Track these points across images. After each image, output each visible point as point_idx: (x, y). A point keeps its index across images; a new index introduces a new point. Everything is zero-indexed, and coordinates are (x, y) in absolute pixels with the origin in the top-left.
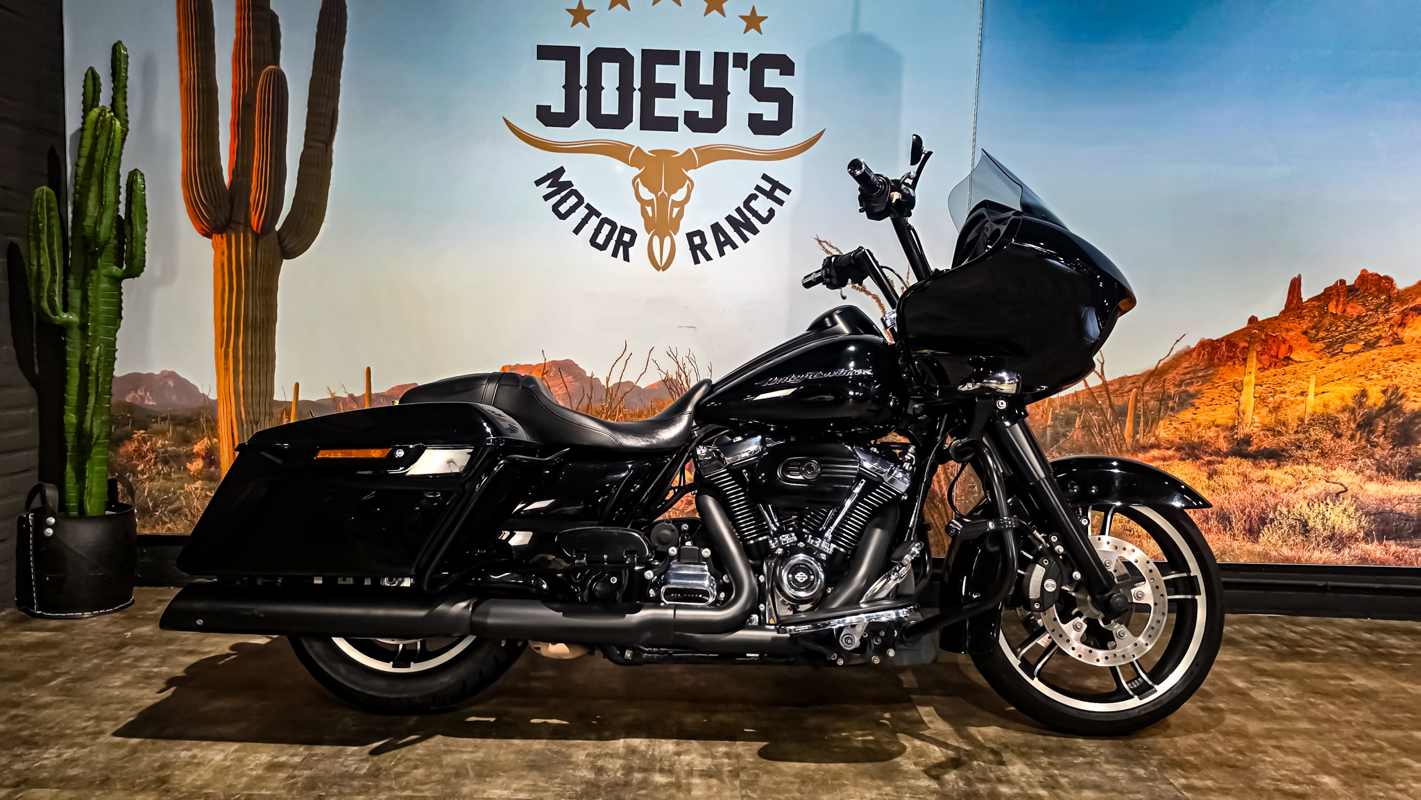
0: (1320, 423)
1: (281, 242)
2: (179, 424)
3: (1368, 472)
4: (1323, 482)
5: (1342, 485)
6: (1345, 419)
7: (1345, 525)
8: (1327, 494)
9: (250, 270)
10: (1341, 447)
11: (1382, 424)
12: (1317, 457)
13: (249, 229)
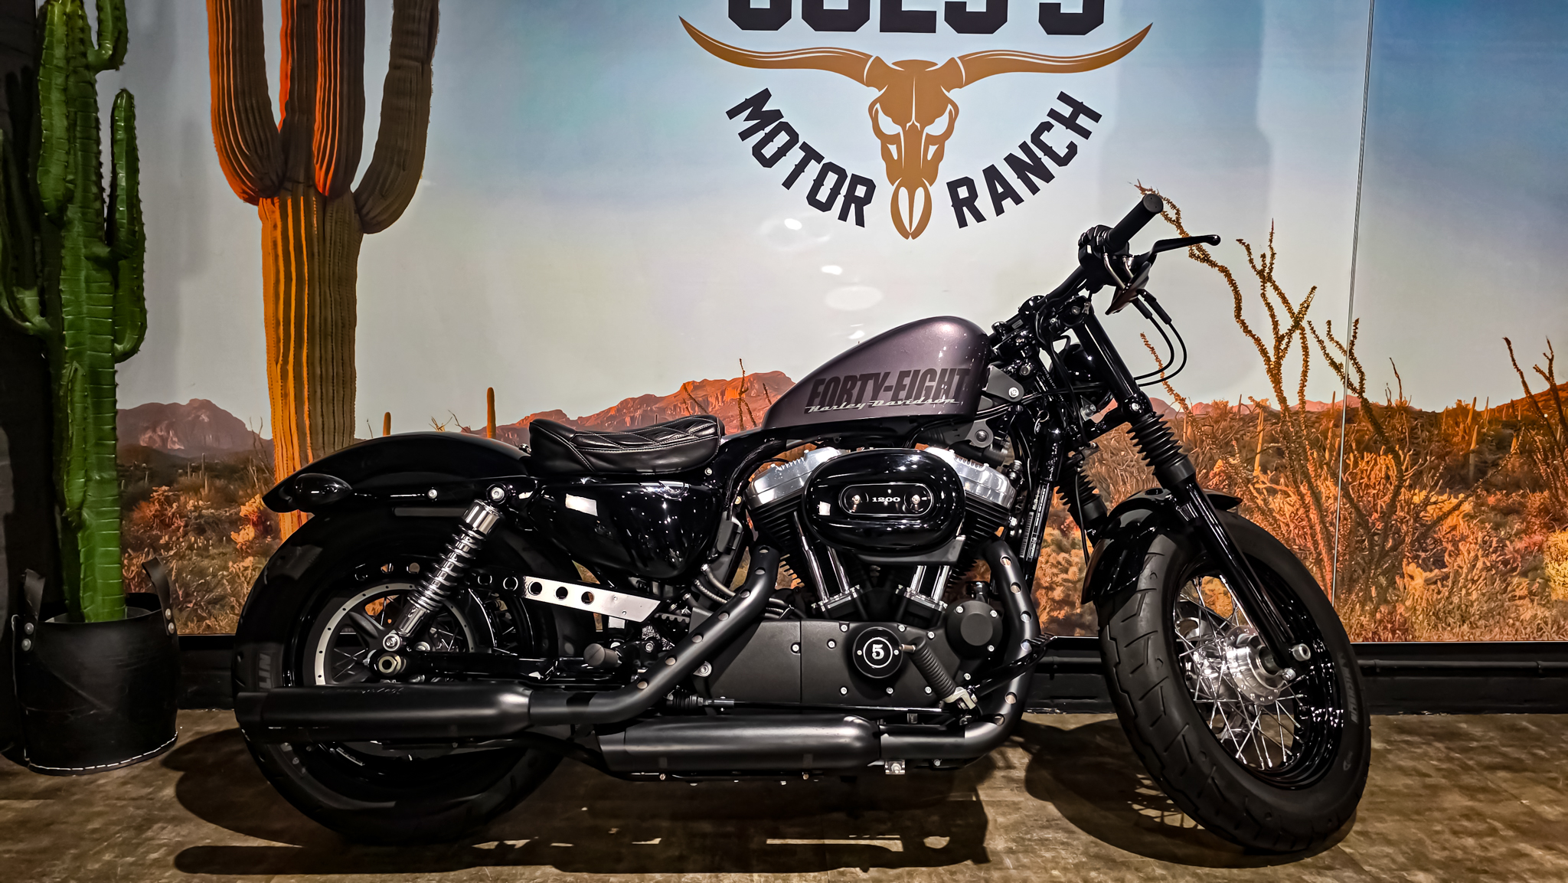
1: (358, 211)
2: (218, 477)
9: (316, 250)
13: (312, 191)
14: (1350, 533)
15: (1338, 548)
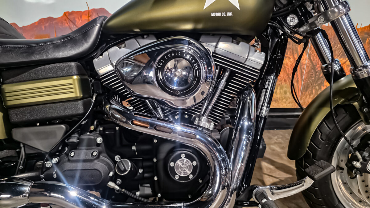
14: (309, 71)
15: (304, 77)
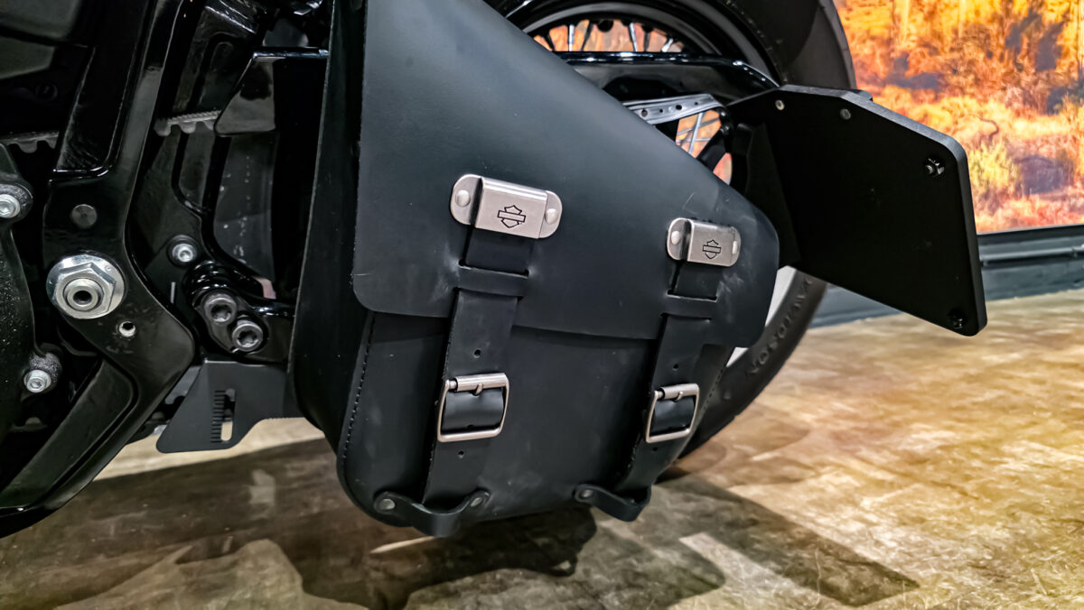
0: (974, 38)
3: (1016, 105)
4: (977, 120)
5: (994, 123)
6: (995, 32)
7: (997, 178)
8: (982, 137)
10: (993, 71)
11: (1026, 41)
12: (971, 86)
